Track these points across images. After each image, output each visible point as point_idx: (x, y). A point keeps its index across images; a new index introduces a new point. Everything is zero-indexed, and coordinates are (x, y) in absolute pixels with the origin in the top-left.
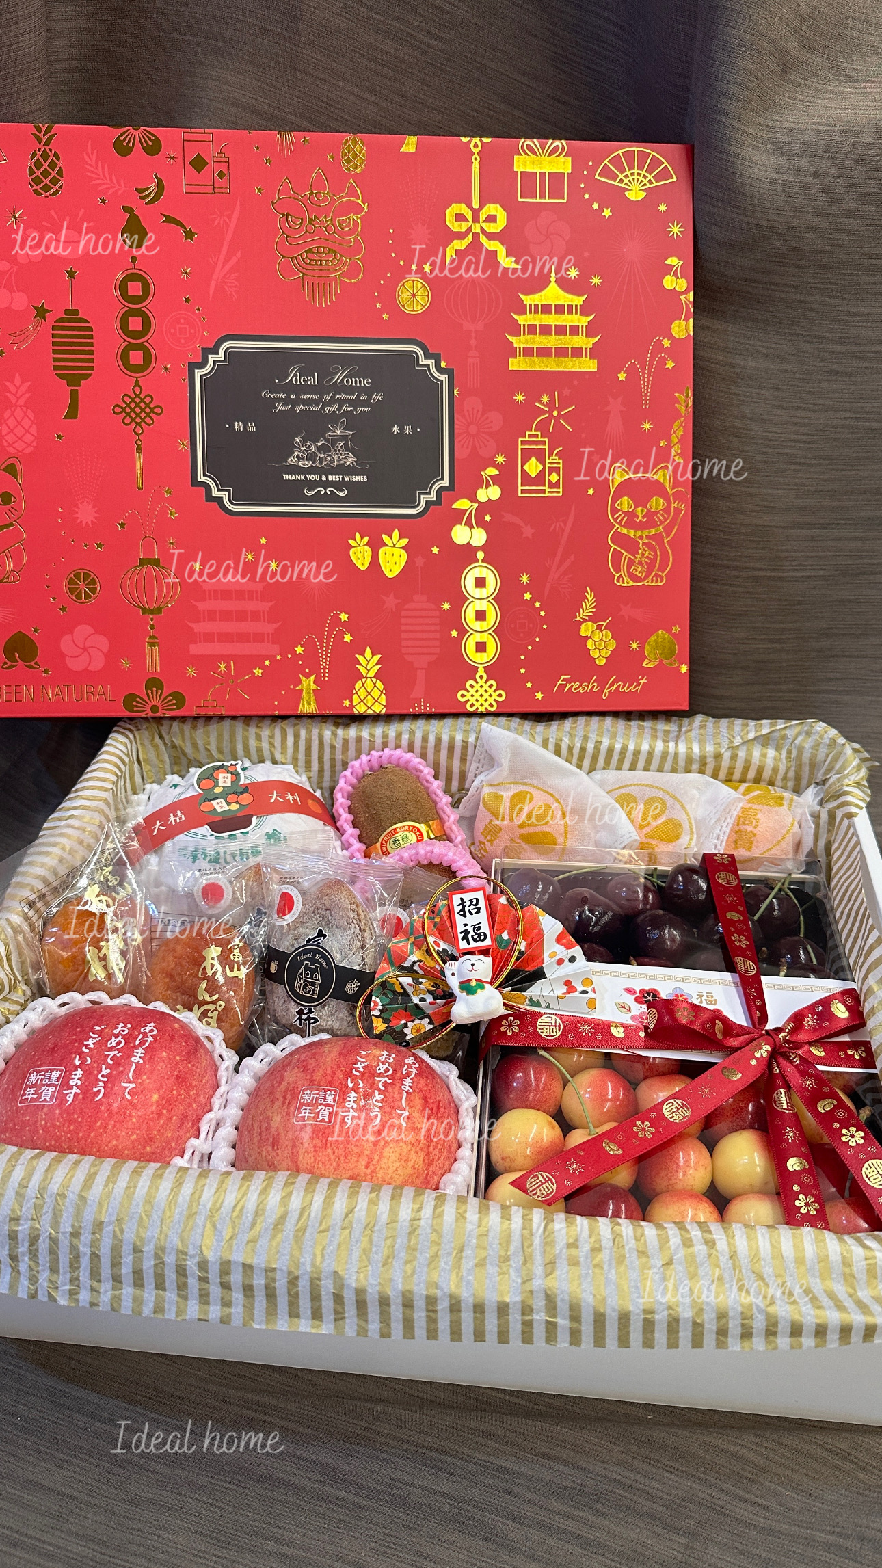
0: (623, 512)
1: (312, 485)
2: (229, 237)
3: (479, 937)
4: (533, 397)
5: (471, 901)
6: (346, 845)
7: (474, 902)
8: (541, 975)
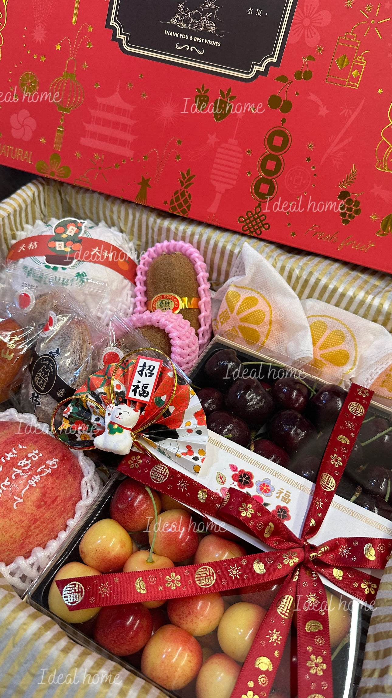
1: (182, 42)
3: (144, 393)
5: (150, 367)
6: (134, 296)
7: (153, 368)
8: (174, 435)
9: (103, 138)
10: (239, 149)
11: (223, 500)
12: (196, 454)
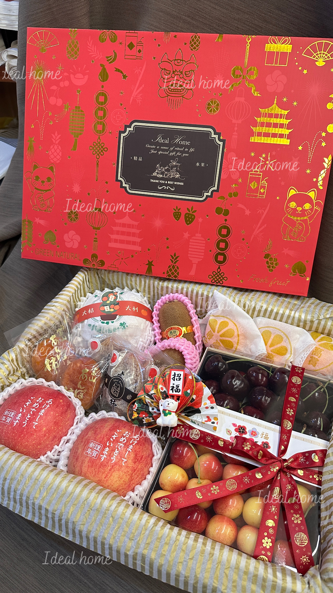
0: (291, 208)
1: (161, 185)
2: (140, 78)
3: (178, 390)
4: (258, 154)
5: (178, 375)
6: (154, 330)
7: (179, 376)
8: (199, 411)
9: (122, 242)
10: (203, 239)
11: (233, 444)
12: (213, 421)
